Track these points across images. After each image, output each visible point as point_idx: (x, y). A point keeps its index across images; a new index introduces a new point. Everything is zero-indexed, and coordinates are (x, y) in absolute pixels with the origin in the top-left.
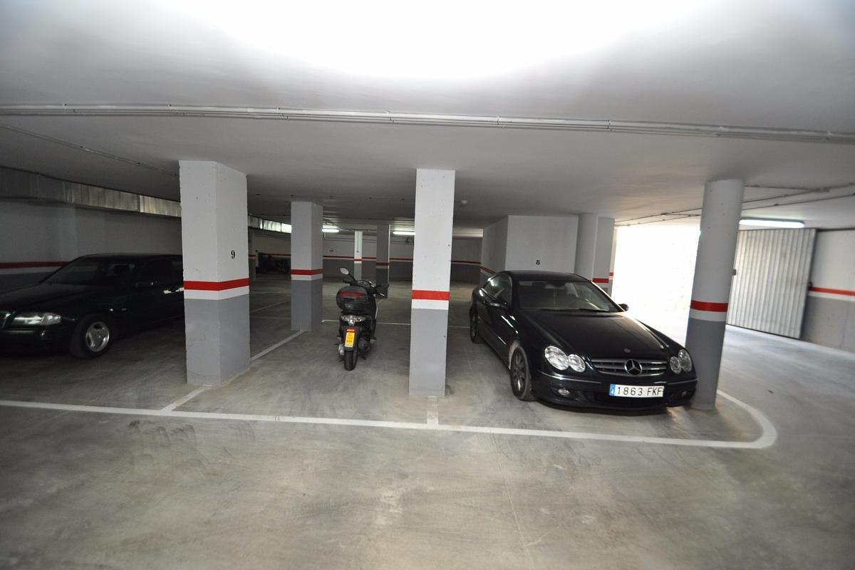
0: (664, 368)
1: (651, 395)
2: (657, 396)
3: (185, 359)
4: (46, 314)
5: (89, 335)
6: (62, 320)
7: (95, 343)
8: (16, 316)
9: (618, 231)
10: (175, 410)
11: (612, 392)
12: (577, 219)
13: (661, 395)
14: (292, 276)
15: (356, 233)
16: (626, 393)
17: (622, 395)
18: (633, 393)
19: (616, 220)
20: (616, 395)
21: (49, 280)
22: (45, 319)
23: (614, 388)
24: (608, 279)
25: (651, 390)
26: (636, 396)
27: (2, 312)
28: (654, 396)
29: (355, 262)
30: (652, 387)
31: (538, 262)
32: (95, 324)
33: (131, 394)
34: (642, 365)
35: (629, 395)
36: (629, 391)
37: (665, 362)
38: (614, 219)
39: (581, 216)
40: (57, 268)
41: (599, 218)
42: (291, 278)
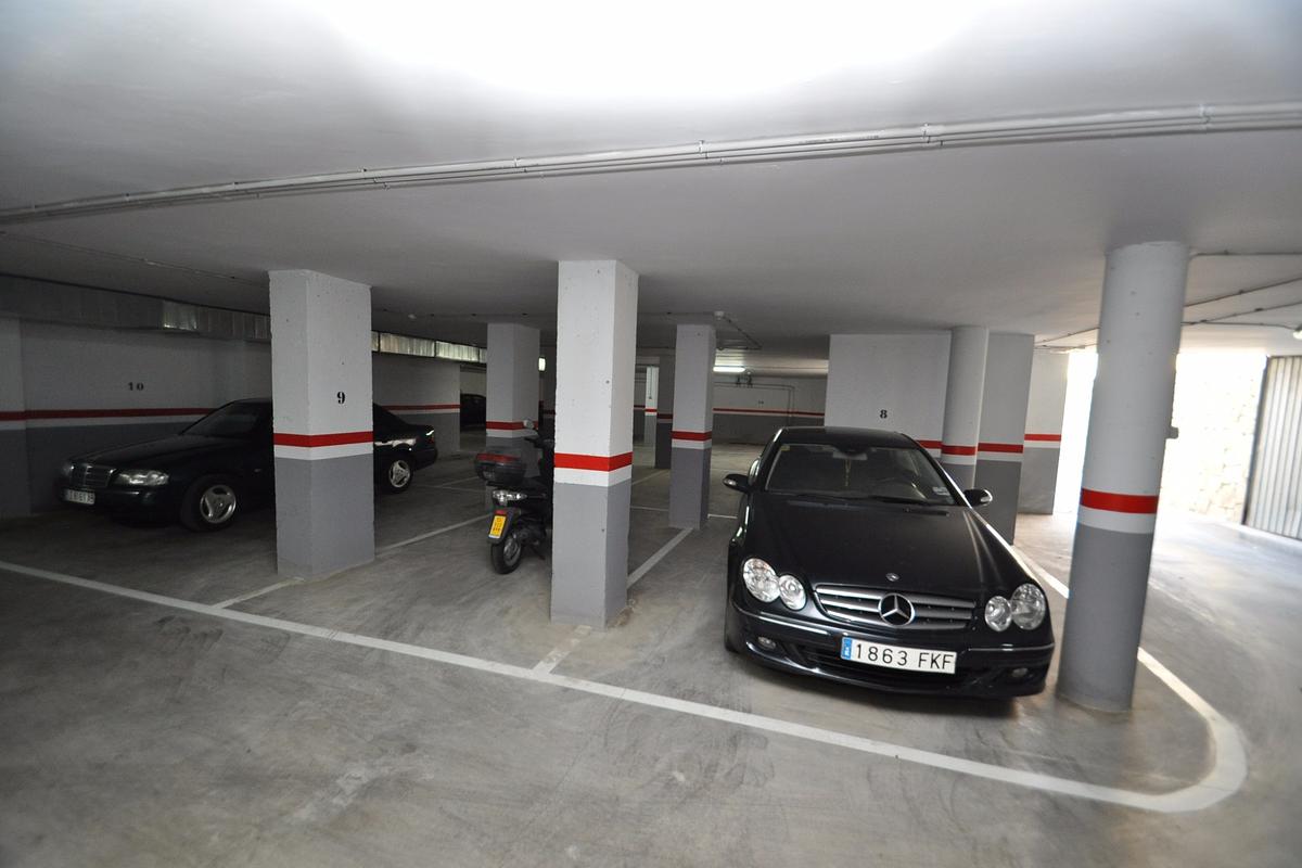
0: (968, 617)
1: (926, 667)
2: (941, 670)
3: (274, 538)
4: (151, 472)
5: (206, 500)
6: (169, 480)
7: (214, 512)
8: (122, 472)
9: (1070, 357)
10: (227, 608)
11: (847, 653)
12: (949, 336)
13: (950, 669)
14: (488, 430)
15: (649, 369)
16: (873, 657)
17: (864, 659)
18: (888, 659)
19: (1038, 338)
20: (854, 658)
21: (190, 430)
22: (149, 479)
23: (849, 645)
24: (1022, 447)
25: (928, 658)
26: (894, 665)
27: (105, 467)
28: (935, 669)
29: (647, 414)
30: (930, 652)
31: (884, 414)
32: (214, 487)
33: (201, 581)
34: (915, 605)
35: (879, 662)
36: (880, 655)
37: (971, 605)
38: (1033, 336)
39: (955, 331)
40: (203, 416)
41: (991, 334)
42: (486, 434)
